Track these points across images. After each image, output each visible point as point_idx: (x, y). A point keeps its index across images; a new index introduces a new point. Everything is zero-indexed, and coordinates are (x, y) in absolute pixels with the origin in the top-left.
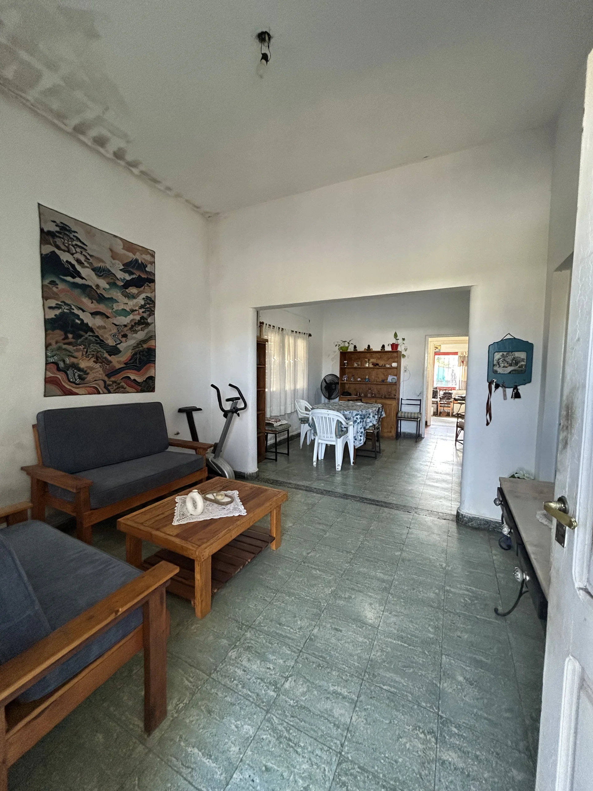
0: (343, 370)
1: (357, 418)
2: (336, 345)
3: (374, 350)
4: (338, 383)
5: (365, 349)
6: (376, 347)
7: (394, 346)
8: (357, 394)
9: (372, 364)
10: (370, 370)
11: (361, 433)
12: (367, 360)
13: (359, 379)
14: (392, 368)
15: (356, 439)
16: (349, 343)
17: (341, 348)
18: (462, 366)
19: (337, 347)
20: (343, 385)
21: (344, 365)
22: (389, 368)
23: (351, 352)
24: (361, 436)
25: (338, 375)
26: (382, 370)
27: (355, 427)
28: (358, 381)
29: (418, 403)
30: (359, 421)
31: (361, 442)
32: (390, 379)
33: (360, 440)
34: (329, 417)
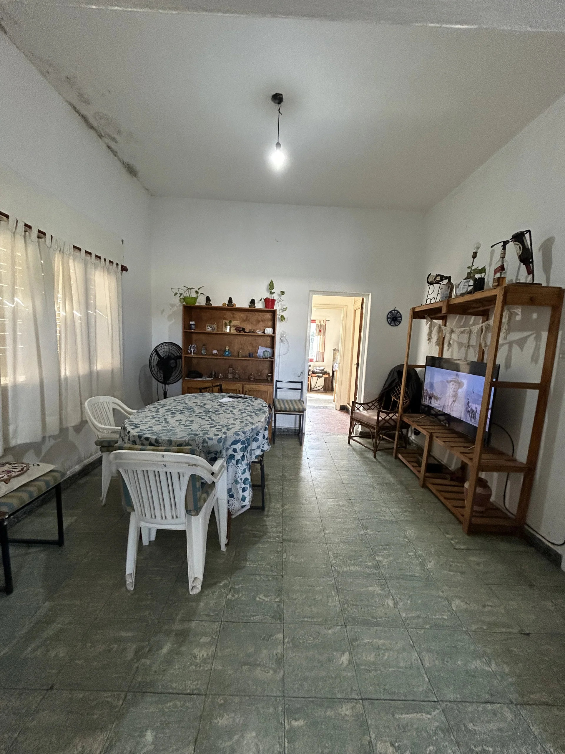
0: (188, 336)
1: (235, 450)
2: (176, 294)
3: (238, 306)
4: (180, 357)
5: (224, 304)
6: (242, 303)
7: (269, 302)
8: (211, 374)
9: (236, 329)
10: (232, 337)
11: (244, 483)
12: (227, 322)
13: (215, 352)
14: (264, 335)
15: (231, 496)
16: (197, 292)
17: (185, 298)
18: (319, 336)
19: (178, 298)
20: (189, 360)
21: (191, 329)
22: (260, 336)
23: (200, 308)
24: (244, 490)
25: (180, 344)
26: (250, 338)
27: (230, 469)
28: (213, 355)
29: (299, 386)
30: (238, 456)
31: (244, 503)
32: (261, 351)
33: (244, 499)
34: (168, 471)
